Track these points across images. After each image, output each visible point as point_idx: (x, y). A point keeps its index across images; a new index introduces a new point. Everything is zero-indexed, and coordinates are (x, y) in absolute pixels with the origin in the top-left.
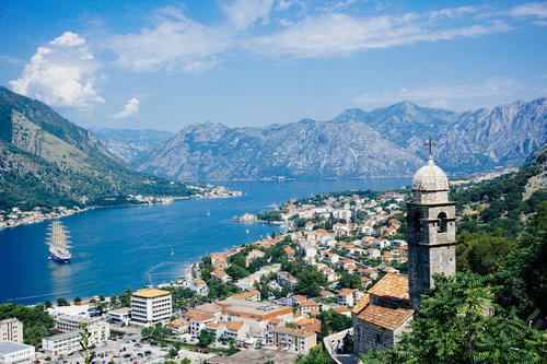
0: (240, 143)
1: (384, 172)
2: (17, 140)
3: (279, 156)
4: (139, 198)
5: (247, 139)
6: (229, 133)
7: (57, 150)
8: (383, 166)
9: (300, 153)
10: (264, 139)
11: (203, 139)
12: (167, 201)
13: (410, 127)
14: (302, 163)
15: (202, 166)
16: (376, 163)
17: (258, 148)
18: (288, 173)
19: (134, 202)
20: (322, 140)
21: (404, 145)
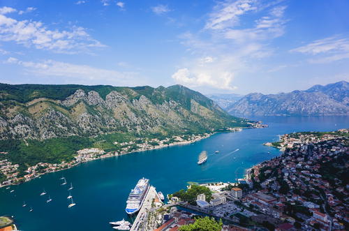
0: (268, 100)
1: (330, 113)
2: (192, 108)
3: (283, 106)
4: (230, 129)
5: (271, 99)
6: (264, 97)
7: (204, 112)
8: (330, 110)
9: (293, 104)
10: (278, 99)
11: (254, 99)
12: (240, 130)
13: (344, 92)
14: (293, 109)
15: (253, 109)
16: (327, 109)
17: (275, 103)
18: (287, 113)
19: (229, 130)
20: (302, 99)
21: (341, 101)
